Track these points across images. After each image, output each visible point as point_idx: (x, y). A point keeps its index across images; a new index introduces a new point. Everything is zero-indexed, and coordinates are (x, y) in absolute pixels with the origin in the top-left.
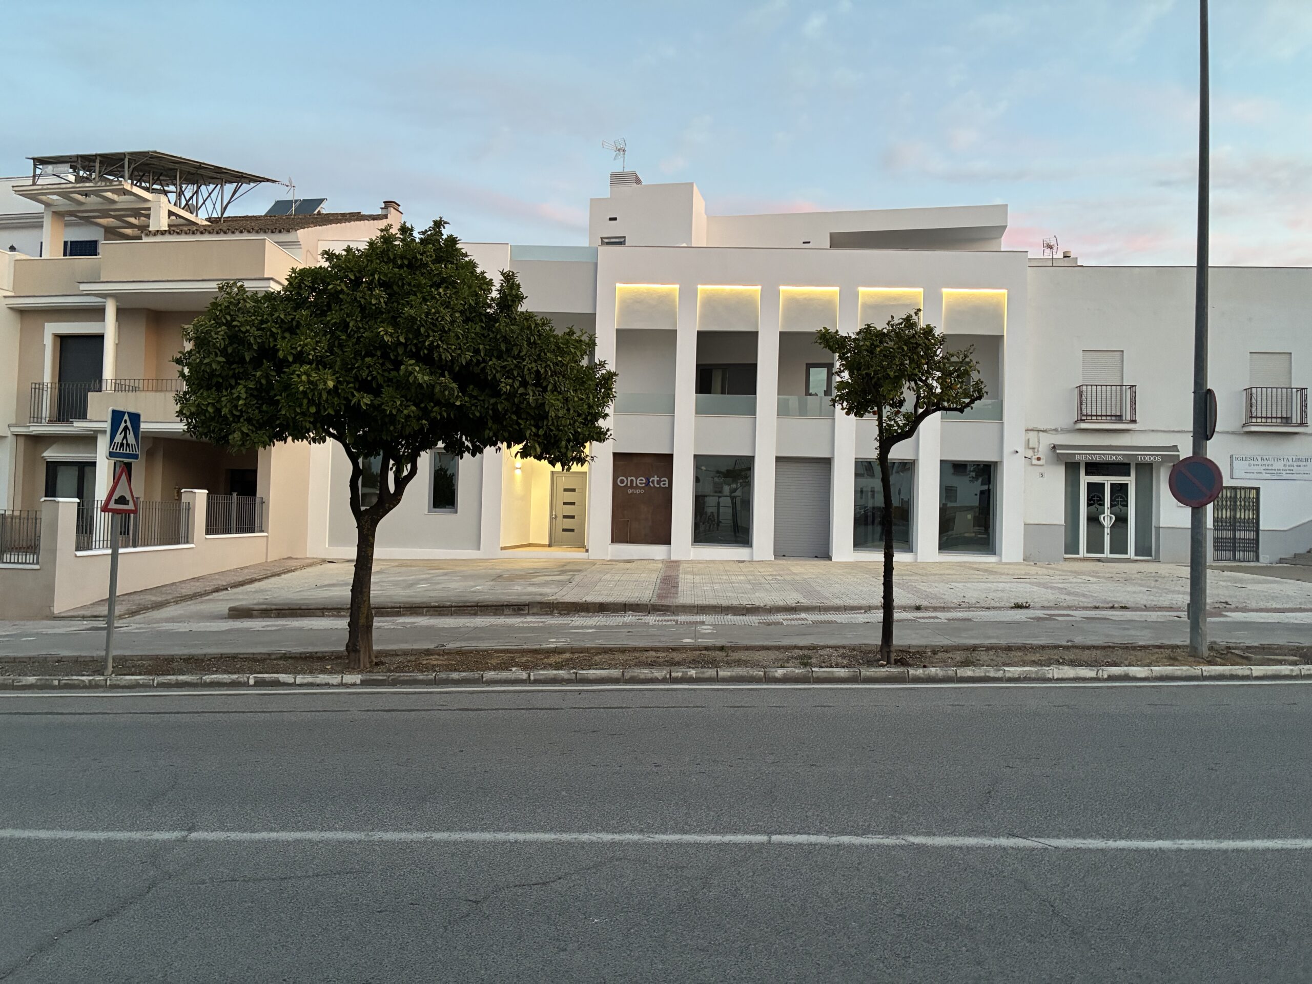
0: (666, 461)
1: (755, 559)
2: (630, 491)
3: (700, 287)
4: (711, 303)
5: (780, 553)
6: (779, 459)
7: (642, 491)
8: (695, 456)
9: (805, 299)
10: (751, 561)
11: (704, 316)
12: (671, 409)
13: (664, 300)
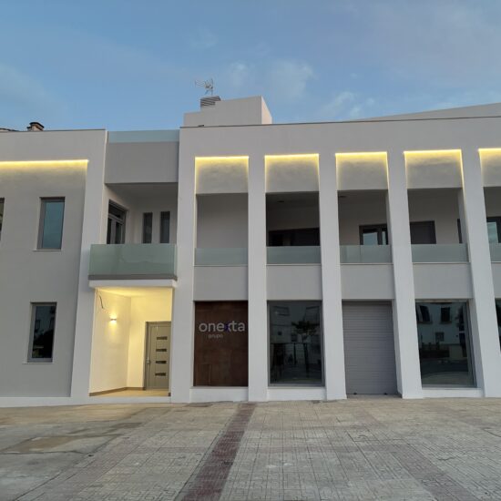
0: (241, 307)
1: (329, 398)
2: (210, 336)
3: (267, 157)
4: (277, 170)
5: (352, 392)
6: (345, 303)
7: (221, 336)
8: (268, 302)
9: (358, 163)
10: (325, 401)
11: (271, 181)
12: (244, 261)
13: (236, 170)
